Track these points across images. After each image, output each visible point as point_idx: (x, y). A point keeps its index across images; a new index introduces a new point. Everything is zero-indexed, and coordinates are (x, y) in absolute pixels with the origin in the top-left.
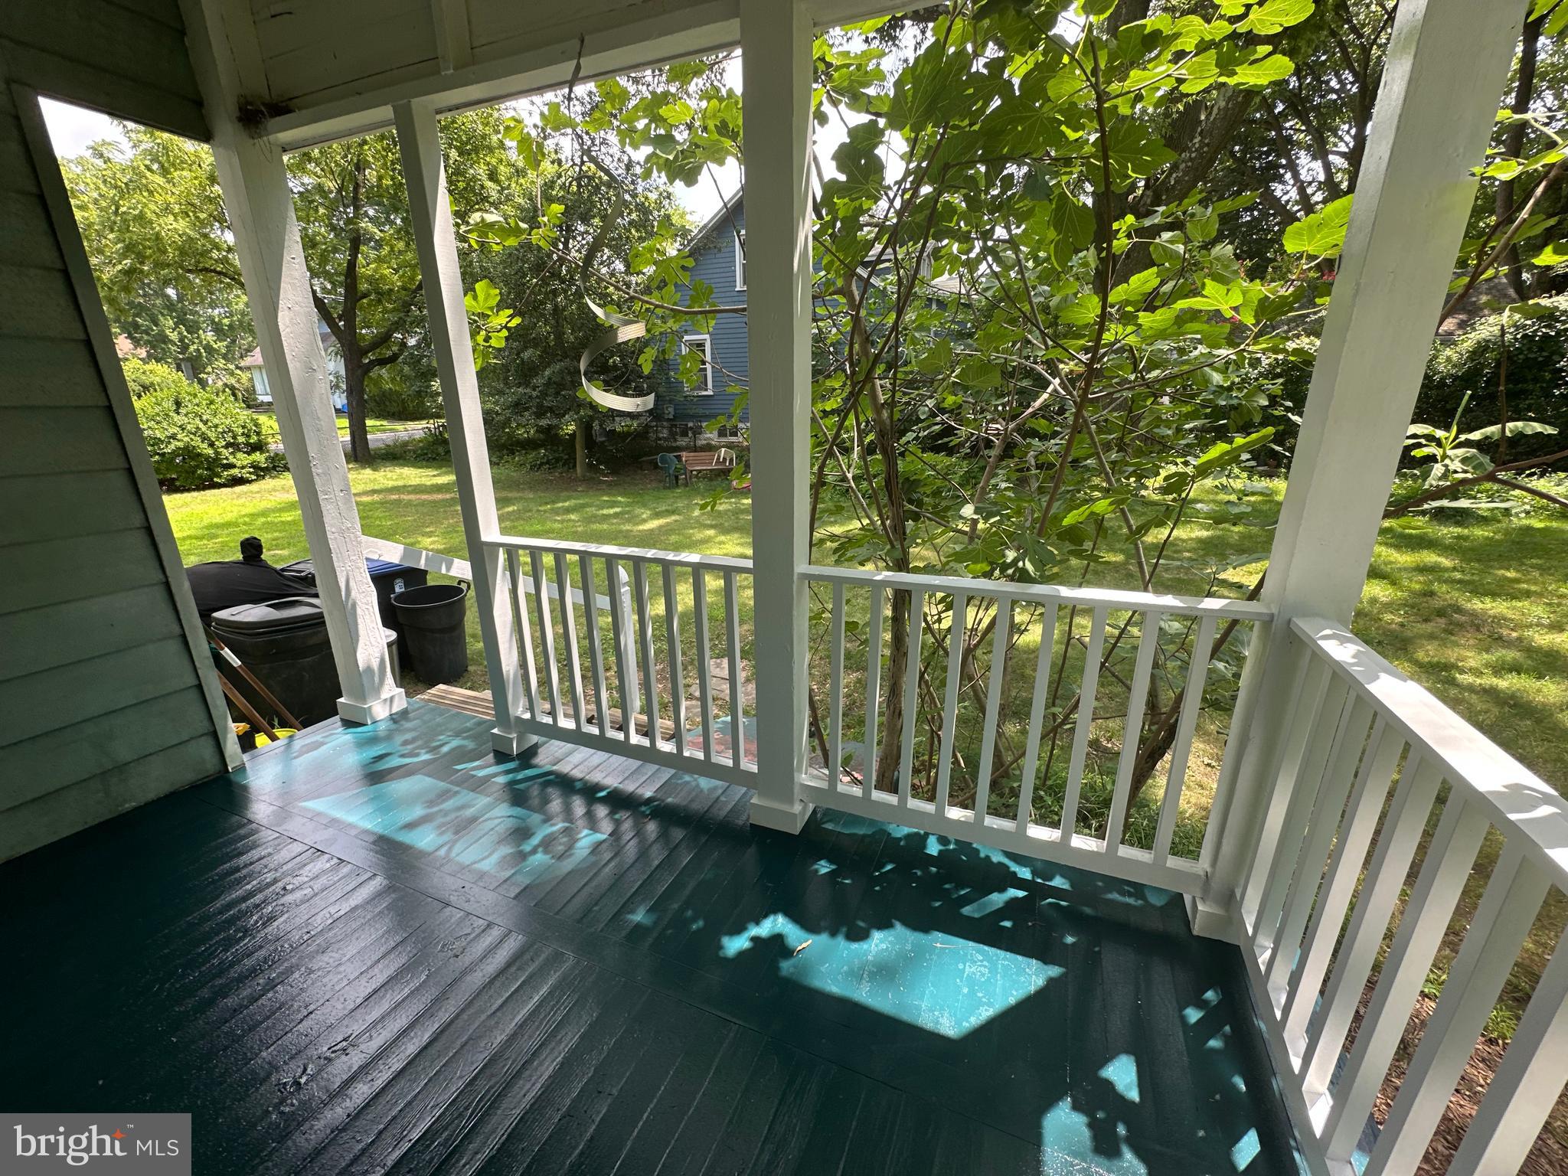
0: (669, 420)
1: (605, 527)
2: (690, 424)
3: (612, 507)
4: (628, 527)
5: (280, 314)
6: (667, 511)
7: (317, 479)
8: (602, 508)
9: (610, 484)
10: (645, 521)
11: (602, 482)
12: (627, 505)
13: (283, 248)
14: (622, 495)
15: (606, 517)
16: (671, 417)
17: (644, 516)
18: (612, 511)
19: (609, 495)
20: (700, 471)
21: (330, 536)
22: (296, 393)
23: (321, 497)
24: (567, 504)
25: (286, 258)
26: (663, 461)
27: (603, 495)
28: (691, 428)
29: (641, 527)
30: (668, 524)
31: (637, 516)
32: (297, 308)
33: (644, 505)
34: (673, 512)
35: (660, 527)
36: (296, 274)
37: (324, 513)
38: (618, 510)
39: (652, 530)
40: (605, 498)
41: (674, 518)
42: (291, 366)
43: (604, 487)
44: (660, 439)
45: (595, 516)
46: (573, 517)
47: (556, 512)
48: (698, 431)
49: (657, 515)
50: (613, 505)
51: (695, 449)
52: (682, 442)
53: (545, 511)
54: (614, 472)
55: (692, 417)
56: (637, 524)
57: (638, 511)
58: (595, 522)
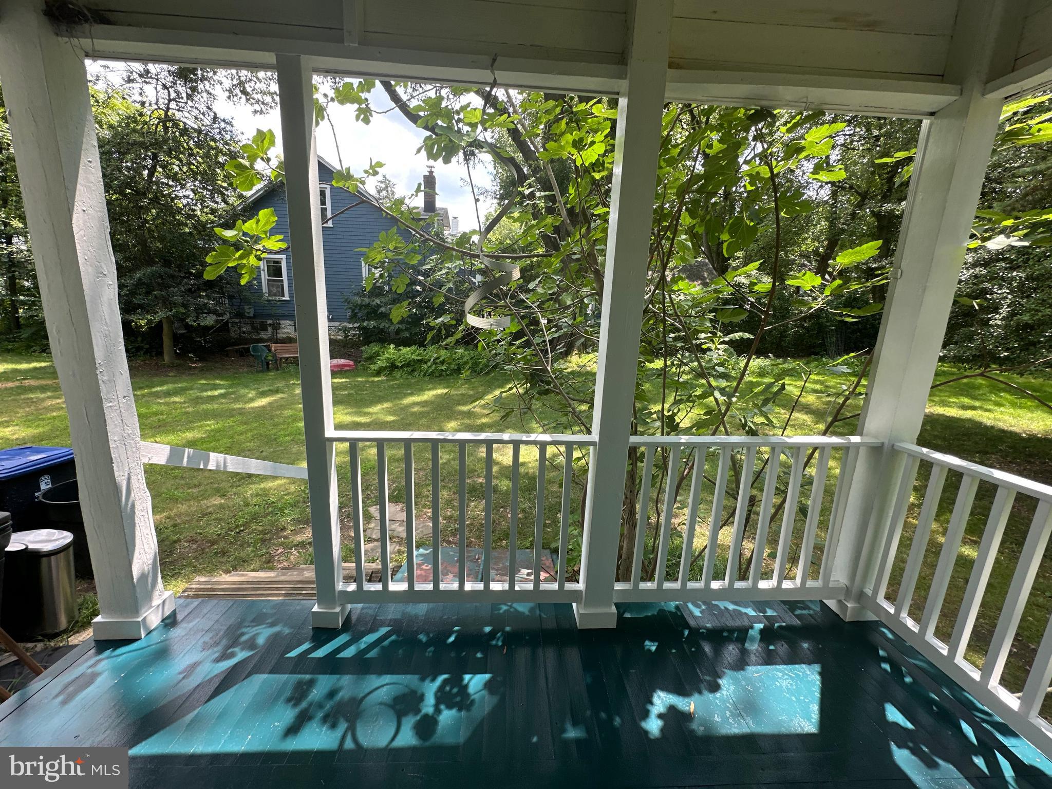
0: (249, 318)
1: (216, 406)
2: (269, 322)
3: (216, 389)
4: (237, 406)
5: (75, 216)
6: (270, 390)
7: (102, 387)
8: (206, 391)
9: (202, 370)
10: (252, 400)
11: (191, 368)
12: (230, 386)
13: (81, 149)
14: (222, 379)
15: (213, 398)
16: (252, 315)
17: (250, 395)
18: (216, 393)
19: (205, 379)
20: (287, 358)
21: (112, 445)
22: (87, 298)
23: (106, 405)
24: (165, 388)
25: (84, 160)
26: (255, 349)
27: (201, 379)
28: (270, 325)
29: (252, 405)
30: (275, 401)
31: (244, 396)
32: (91, 211)
33: (247, 387)
34: (277, 391)
35: (270, 404)
36: (92, 179)
37: (108, 422)
38: (222, 391)
39: (263, 407)
40: (203, 382)
41: (280, 396)
42: (82, 269)
43: (196, 372)
44: (244, 333)
45: (201, 398)
46: (177, 399)
47: (157, 395)
48: (276, 327)
49: (263, 394)
50: (215, 387)
51: (277, 341)
52: (263, 335)
53: (144, 396)
54: (201, 359)
55: (270, 316)
56: (246, 403)
57: (243, 391)
58: (202, 403)
